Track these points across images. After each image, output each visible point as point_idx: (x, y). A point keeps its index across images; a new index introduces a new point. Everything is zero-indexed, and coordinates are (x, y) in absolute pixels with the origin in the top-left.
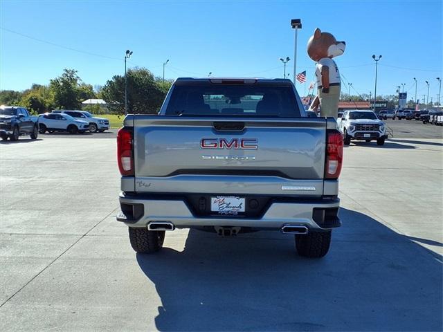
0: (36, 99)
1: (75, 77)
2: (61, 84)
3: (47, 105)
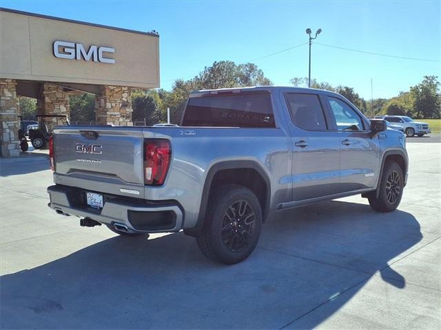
0: (396, 106)
1: (435, 82)
2: (421, 90)
3: (406, 111)
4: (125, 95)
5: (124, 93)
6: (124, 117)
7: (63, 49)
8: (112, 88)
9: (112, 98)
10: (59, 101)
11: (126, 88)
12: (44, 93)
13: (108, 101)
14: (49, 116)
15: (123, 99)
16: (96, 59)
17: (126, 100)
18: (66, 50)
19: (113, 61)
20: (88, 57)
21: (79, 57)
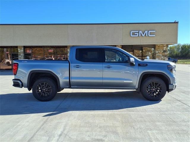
4: (165, 48)
5: (164, 47)
6: (164, 56)
7: (134, 34)
8: (159, 45)
9: (159, 49)
10: (149, 51)
11: (166, 45)
12: (143, 48)
13: (157, 50)
14: (144, 56)
15: (164, 49)
16: (147, 35)
17: (165, 50)
18: (135, 34)
19: (155, 35)
20: (143, 35)
21: (140, 35)
